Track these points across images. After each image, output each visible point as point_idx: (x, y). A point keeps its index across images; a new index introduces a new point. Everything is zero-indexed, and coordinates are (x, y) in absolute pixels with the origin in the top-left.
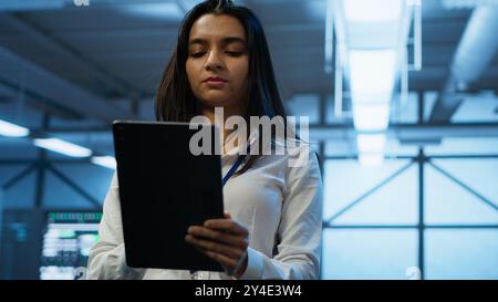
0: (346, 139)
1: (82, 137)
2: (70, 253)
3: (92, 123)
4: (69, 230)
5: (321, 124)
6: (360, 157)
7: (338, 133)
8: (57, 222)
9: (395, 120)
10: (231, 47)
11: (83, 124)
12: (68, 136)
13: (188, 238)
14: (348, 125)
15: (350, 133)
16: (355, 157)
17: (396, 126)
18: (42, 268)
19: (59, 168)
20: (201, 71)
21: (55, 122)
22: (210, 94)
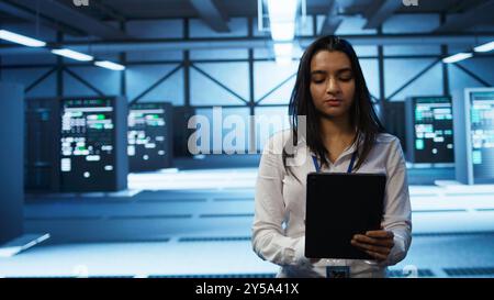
0: (266, 47)
1: (86, 48)
2: (81, 127)
3: (93, 38)
4: (79, 112)
5: (251, 37)
6: (277, 59)
7: (262, 43)
8: (69, 107)
9: (298, 34)
10: (344, 75)
11: (86, 39)
12: (76, 47)
13: (353, 241)
14: (268, 37)
15: (269, 43)
16: (273, 59)
17: (299, 38)
18: (63, 140)
19: (71, 69)
20: (323, 94)
21: (66, 38)
22: (331, 110)
